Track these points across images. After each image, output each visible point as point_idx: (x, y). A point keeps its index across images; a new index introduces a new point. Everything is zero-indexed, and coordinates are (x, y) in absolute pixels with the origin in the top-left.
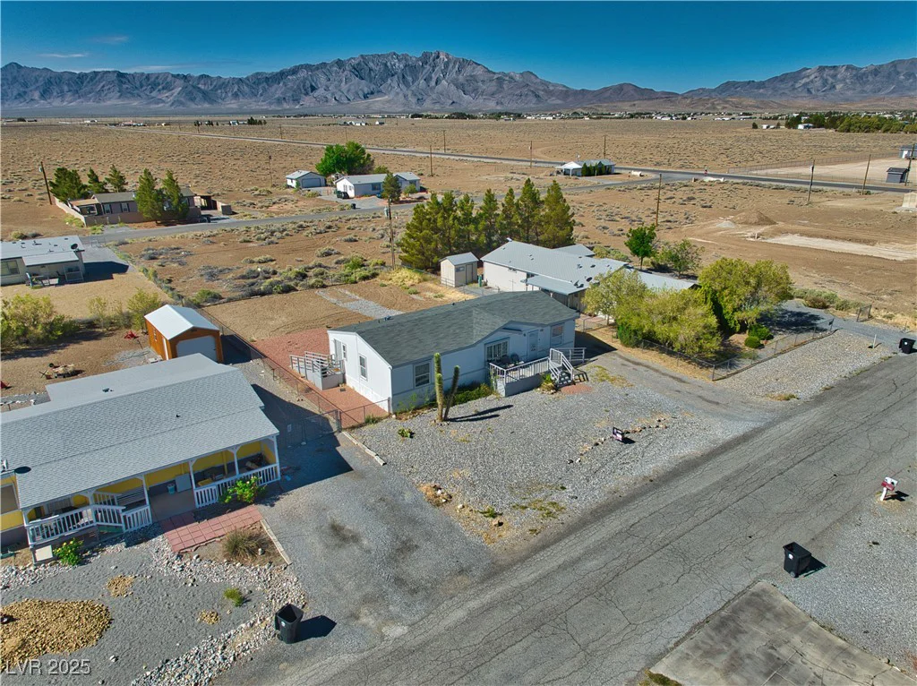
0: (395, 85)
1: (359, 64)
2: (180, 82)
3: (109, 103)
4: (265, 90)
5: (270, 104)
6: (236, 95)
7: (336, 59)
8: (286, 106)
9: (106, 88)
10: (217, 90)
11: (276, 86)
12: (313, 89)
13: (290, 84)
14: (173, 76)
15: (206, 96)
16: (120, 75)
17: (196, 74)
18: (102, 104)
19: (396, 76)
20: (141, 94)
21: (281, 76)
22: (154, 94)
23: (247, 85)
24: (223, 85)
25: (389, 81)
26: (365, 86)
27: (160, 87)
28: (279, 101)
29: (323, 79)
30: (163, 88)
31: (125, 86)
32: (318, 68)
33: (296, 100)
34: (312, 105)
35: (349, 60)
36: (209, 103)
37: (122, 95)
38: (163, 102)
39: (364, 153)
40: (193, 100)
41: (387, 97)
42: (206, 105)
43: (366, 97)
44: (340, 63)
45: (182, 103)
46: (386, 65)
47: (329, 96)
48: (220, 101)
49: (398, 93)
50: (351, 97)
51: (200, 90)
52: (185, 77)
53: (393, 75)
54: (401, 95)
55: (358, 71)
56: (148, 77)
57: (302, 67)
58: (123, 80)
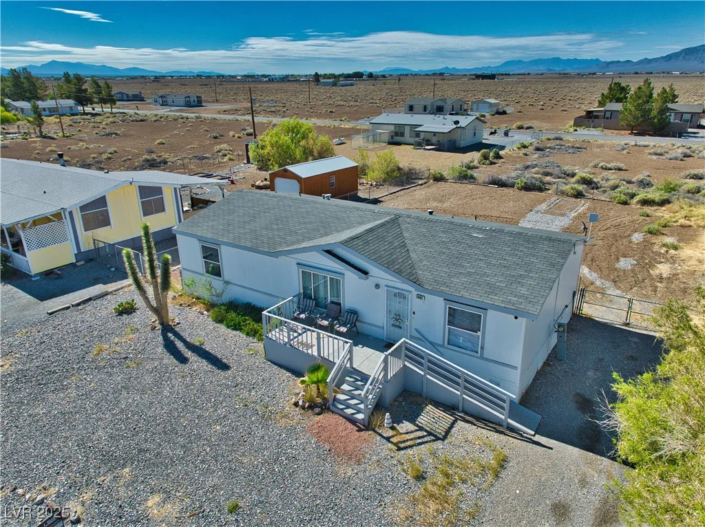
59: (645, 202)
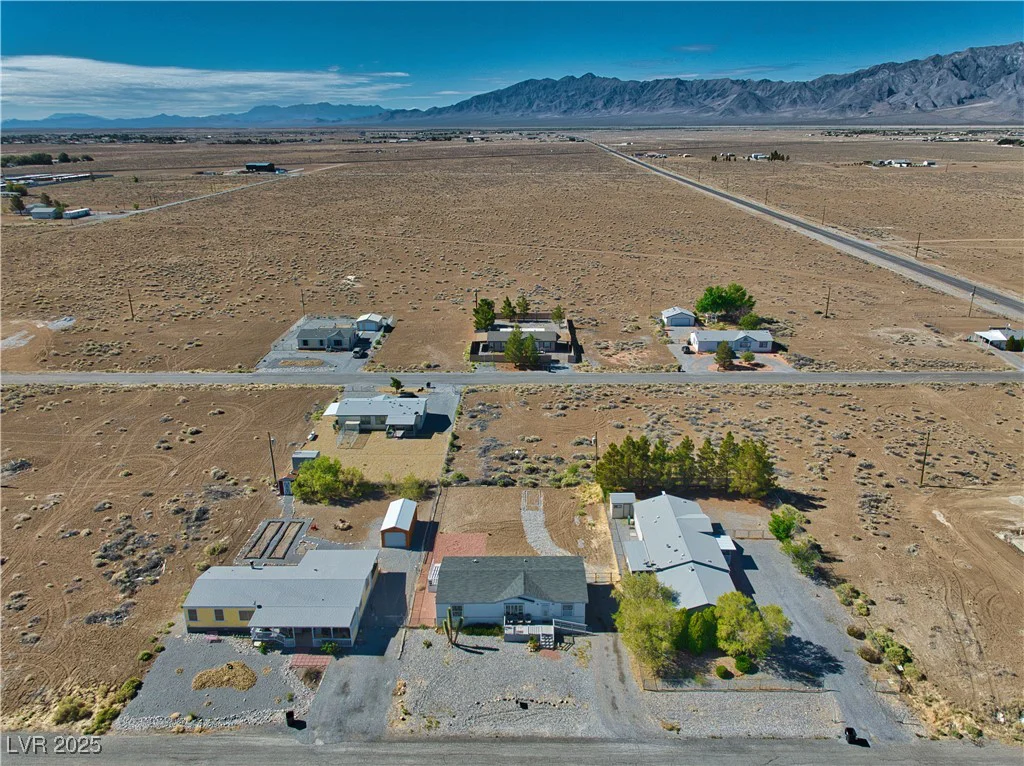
0: (1009, 86)
1: (964, 59)
2: (737, 88)
3: (661, 112)
4: (830, 96)
5: (831, 112)
6: (794, 102)
7: (933, 54)
8: (850, 114)
9: (663, 96)
10: (774, 96)
11: (844, 90)
12: (891, 93)
13: (863, 88)
14: (732, 82)
15: (761, 104)
16: (680, 82)
17: (757, 78)
18: (655, 113)
19: (1014, 75)
20: (696, 103)
21: (857, 76)
22: (706, 103)
23: (811, 90)
24: (783, 90)
25: (1002, 80)
26: (963, 88)
27: (715, 94)
28: (843, 109)
29: (907, 80)
30: (718, 96)
31: (681, 94)
32: (905, 66)
33: (864, 107)
34: (884, 113)
35: (951, 55)
36: (764, 111)
37: (676, 103)
38: (713, 110)
39: (744, 294)
40: (745, 107)
41: (991, 102)
42: (758, 114)
43: (960, 102)
44: (937, 60)
45: (732, 112)
46: (1004, 60)
47: (908, 103)
48: (774, 109)
49: (1010, 97)
50: (939, 102)
51: (757, 98)
52: (744, 82)
53: (1010, 73)
54: (1014, 100)
55: (959, 70)
56: (706, 84)
57: (884, 66)
58: (682, 87)
59: (568, 485)
